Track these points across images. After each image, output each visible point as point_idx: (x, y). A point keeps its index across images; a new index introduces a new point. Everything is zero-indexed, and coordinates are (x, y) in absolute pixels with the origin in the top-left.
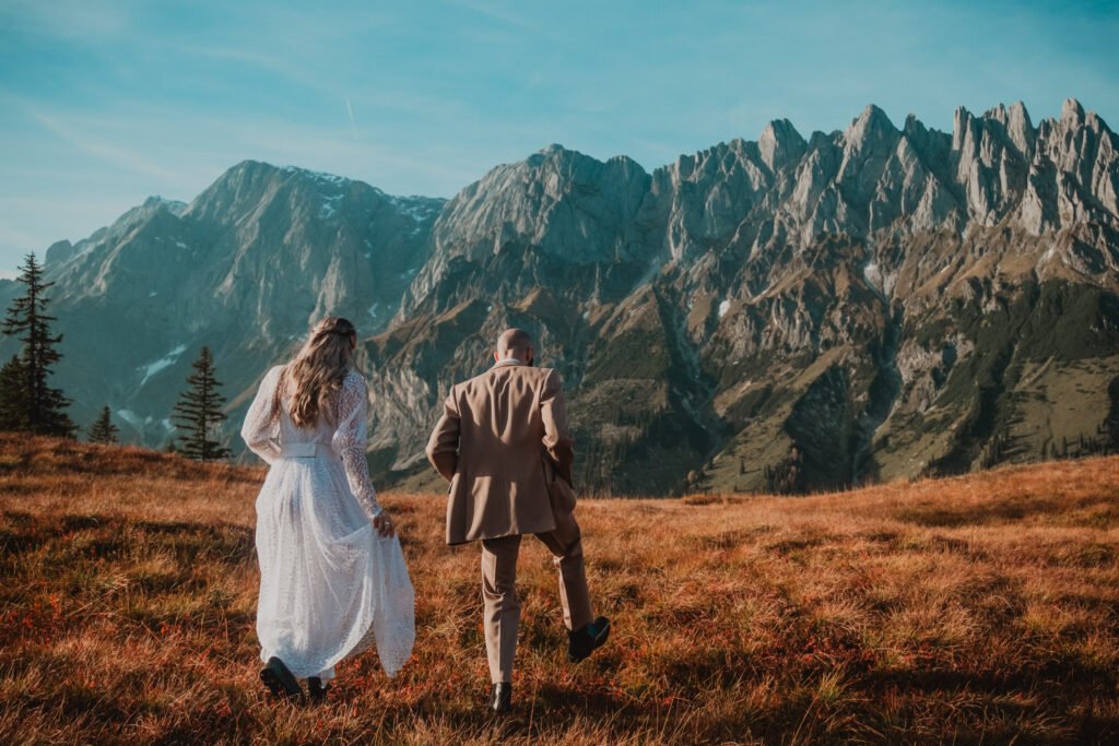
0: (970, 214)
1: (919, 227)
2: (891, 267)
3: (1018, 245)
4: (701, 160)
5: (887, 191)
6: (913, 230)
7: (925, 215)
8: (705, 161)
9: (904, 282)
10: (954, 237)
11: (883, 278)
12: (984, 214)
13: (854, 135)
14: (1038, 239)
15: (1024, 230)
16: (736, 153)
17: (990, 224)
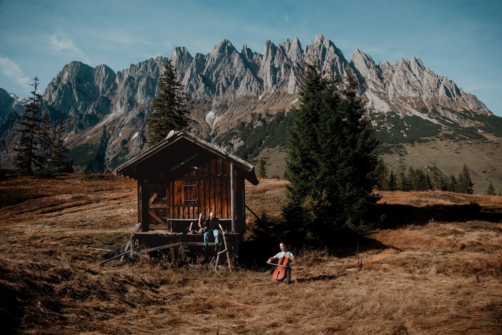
0: (265, 88)
1: (239, 95)
2: (221, 114)
3: (282, 98)
4: (140, 66)
5: (227, 79)
6: (236, 97)
7: (243, 89)
8: (142, 66)
9: (225, 119)
10: (255, 98)
11: (215, 118)
12: (271, 87)
13: (215, 53)
14: (292, 95)
15: (287, 92)
16: (158, 63)
17: (273, 91)
